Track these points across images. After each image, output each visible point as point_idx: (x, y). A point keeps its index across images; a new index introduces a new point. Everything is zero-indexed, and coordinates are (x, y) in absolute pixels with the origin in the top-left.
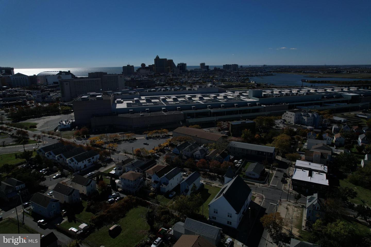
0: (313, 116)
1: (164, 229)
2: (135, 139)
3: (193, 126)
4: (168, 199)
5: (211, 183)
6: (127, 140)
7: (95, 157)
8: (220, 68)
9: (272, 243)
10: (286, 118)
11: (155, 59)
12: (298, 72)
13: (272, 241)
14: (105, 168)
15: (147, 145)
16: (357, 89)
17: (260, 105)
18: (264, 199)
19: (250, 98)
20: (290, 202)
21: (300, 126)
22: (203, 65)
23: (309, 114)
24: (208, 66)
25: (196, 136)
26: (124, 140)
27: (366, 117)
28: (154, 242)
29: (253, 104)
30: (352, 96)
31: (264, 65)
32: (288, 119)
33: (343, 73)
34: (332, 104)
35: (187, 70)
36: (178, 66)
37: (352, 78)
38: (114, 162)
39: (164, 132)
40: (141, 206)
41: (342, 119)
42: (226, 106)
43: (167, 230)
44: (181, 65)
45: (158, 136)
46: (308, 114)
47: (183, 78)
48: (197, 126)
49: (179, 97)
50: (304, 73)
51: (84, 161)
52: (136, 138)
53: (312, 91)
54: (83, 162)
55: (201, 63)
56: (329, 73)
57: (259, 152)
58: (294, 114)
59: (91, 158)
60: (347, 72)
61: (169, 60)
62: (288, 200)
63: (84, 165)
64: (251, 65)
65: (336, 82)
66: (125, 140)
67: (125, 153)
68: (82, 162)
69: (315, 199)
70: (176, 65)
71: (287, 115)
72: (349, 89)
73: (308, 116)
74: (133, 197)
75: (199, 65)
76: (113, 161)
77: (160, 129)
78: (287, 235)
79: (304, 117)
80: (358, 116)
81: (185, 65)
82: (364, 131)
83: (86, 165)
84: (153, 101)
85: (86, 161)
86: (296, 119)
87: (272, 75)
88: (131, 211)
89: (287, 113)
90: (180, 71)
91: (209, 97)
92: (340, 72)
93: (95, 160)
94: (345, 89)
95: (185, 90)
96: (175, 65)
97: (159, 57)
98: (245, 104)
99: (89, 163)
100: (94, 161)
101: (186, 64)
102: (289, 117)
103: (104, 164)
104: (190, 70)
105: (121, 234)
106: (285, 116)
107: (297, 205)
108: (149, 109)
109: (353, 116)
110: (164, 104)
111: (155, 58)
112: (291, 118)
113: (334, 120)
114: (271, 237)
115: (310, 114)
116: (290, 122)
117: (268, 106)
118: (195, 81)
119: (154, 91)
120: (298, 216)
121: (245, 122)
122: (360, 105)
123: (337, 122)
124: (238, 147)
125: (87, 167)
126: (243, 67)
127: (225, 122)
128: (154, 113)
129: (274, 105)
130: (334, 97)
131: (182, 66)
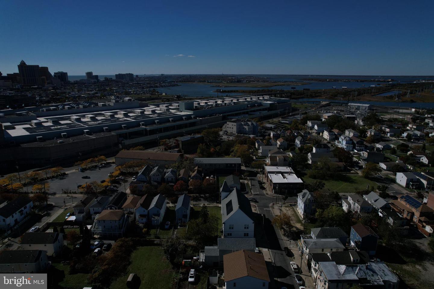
0: (252, 124)
1: (188, 260)
2: (65, 174)
3: (135, 148)
4: (165, 231)
5: (199, 204)
6: (53, 177)
7: (28, 205)
8: (113, 79)
9: (288, 240)
10: (227, 129)
11: (19, 66)
12: (202, 81)
13: (288, 239)
14: (49, 217)
15: (88, 178)
16: (270, 97)
17: (195, 118)
18: (257, 207)
19: (181, 112)
20: (278, 204)
21: (243, 136)
22: (89, 74)
23: (248, 122)
24: (97, 76)
25: (149, 158)
26: (48, 178)
27: (288, 122)
28: (190, 275)
29: (188, 117)
30: (271, 104)
31: (162, 75)
32: (229, 131)
33: (244, 83)
34: (256, 113)
35: (69, 81)
36: (55, 76)
37: (254, 87)
38: (57, 207)
39: (103, 160)
40: (141, 247)
41: (272, 126)
42: (161, 121)
43: (190, 260)
44: (58, 75)
45: (95, 165)
46: (247, 124)
47: (72, 92)
48: (140, 147)
49: (97, 115)
50: (208, 82)
51: (14, 214)
52: (67, 173)
53: (219, 102)
54: (13, 217)
55: (87, 72)
56: (232, 82)
57: (227, 164)
58: (235, 124)
59: (23, 209)
60: (247, 81)
61: (42, 68)
62: (277, 203)
63: (15, 220)
64: (146, 74)
65: (243, 92)
66: (50, 177)
67: (65, 193)
68: (11, 217)
69: (307, 194)
70: (53, 74)
71: (228, 126)
72: (263, 98)
73: (248, 125)
74: (127, 239)
75: (85, 75)
76: (55, 206)
77: (97, 157)
78: (296, 231)
79: (244, 126)
80: (281, 122)
81: (65, 75)
82: (295, 134)
83: (17, 219)
84: (62, 122)
85: (16, 214)
86: (237, 129)
87: (177, 85)
88: (133, 255)
89: (228, 124)
90: (61, 83)
91: (134, 113)
92: (241, 81)
93: (27, 210)
94: (261, 98)
95: (98, 106)
96: (51, 75)
97: (25, 62)
98: (180, 118)
99: (21, 215)
100: (26, 212)
101: (67, 73)
102: (230, 128)
103: (44, 212)
104: (74, 81)
105: (143, 282)
106: (225, 127)
107: (286, 205)
108: (66, 133)
109: (277, 122)
110: (83, 125)
111: (19, 64)
112: (232, 128)
113: (266, 127)
114: (285, 236)
115: (250, 123)
116: (232, 132)
117: (203, 118)
118: (90, 94)
119: (54, 110)
120: (292, 213)
121: (194, 137)
122: (278, 111)
123: (269, 129)
124: (205, 163)
125: (19, 222)
126: (139, 77)
127: (169, 139)
128: (75, 138)
129: (209, 116)
130: (256, 106)
131: (62, 76)
